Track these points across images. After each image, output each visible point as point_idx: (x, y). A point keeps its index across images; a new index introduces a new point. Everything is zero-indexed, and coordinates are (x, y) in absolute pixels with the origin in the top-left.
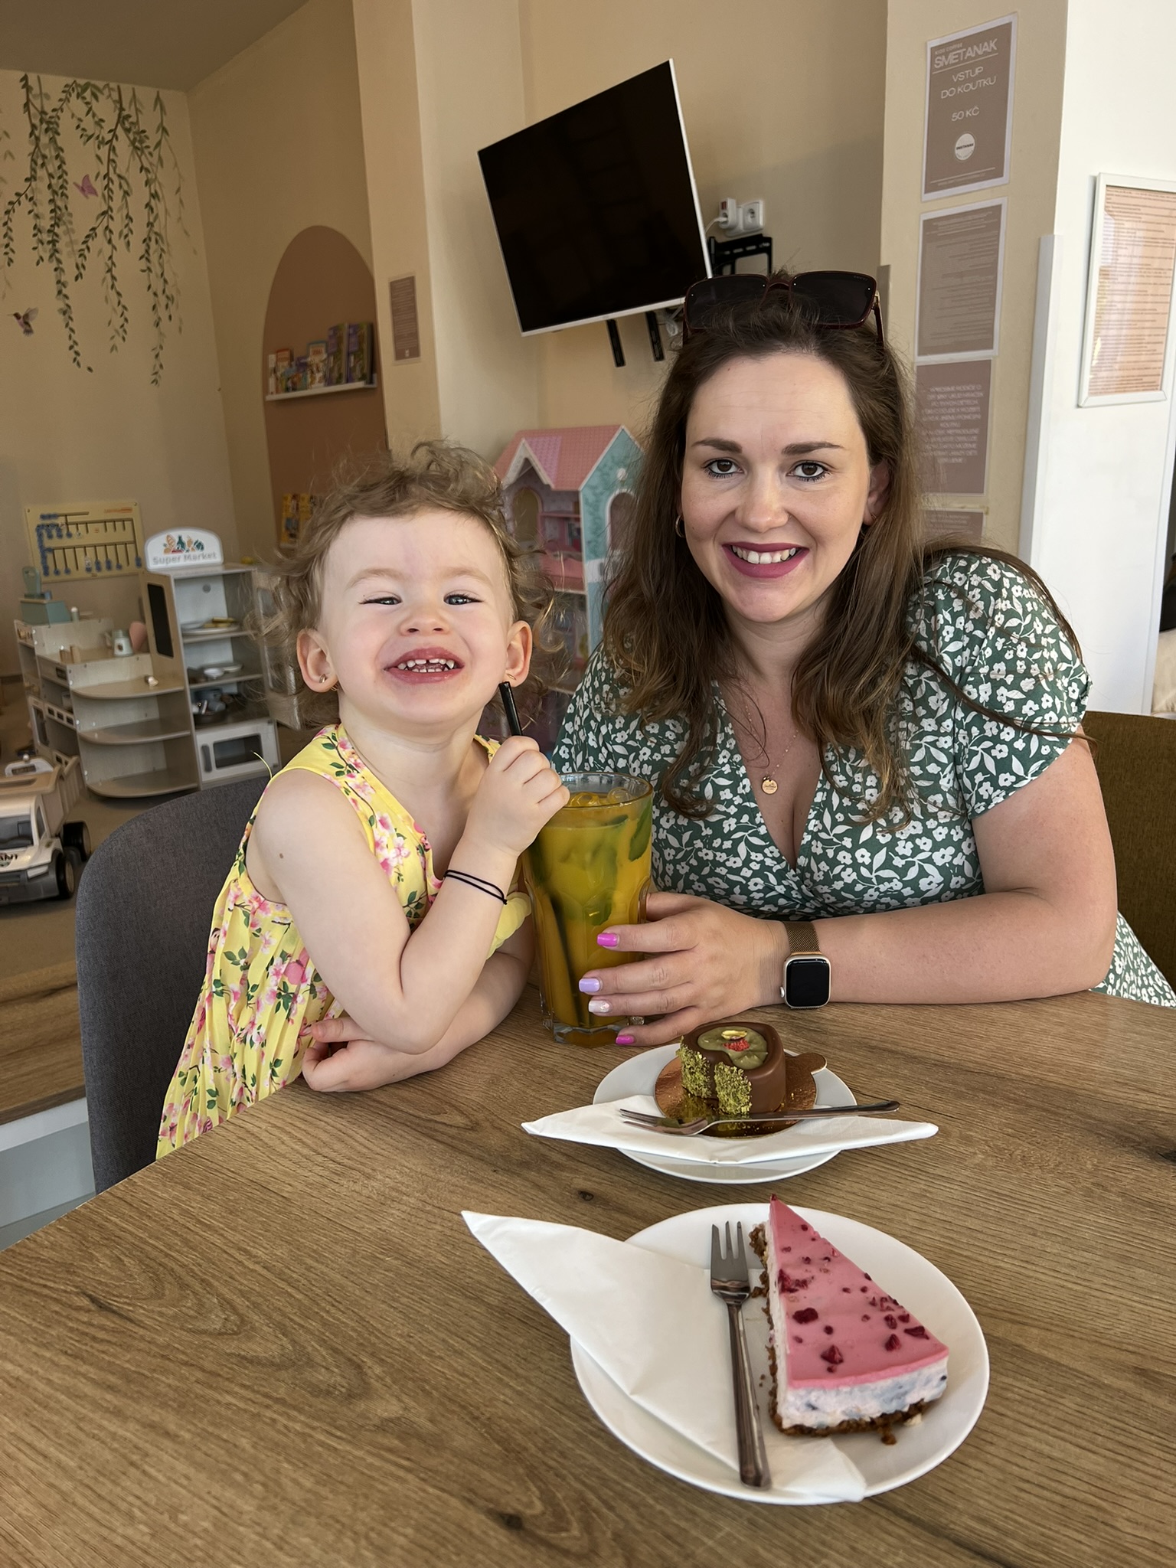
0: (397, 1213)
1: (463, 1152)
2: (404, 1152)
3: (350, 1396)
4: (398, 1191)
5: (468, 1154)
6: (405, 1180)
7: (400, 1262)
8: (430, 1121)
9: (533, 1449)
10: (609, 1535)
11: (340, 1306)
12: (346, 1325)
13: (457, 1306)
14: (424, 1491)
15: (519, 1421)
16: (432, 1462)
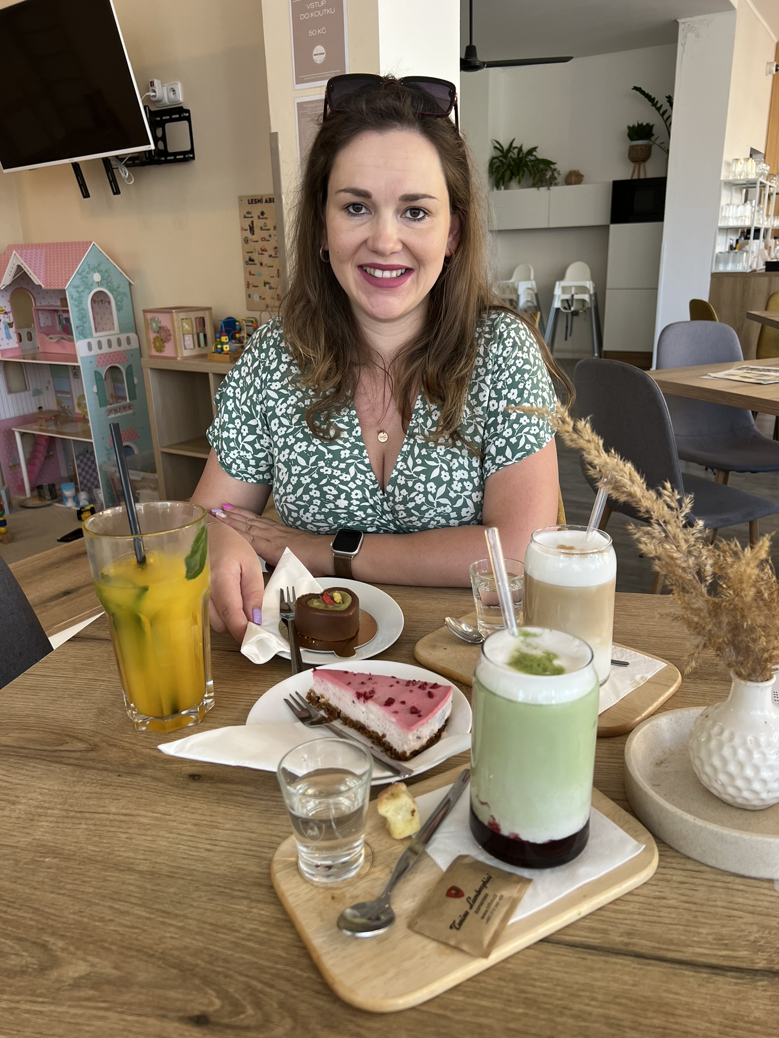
0: (46, 824)
1: (89, 768)
2: (39, 778)
3: (43, 969)
4: (42, 808)
5: (94, 768)
6: (46, 798)
7: (58, 859)
8: (56, 751)
9: (203, 964)
10: (275, 1005)
11: (15, 905)
12: (24, 918)
13: (115, 879)
14: (125, 1020)
15: (186, 948)
16: (126, 997)
